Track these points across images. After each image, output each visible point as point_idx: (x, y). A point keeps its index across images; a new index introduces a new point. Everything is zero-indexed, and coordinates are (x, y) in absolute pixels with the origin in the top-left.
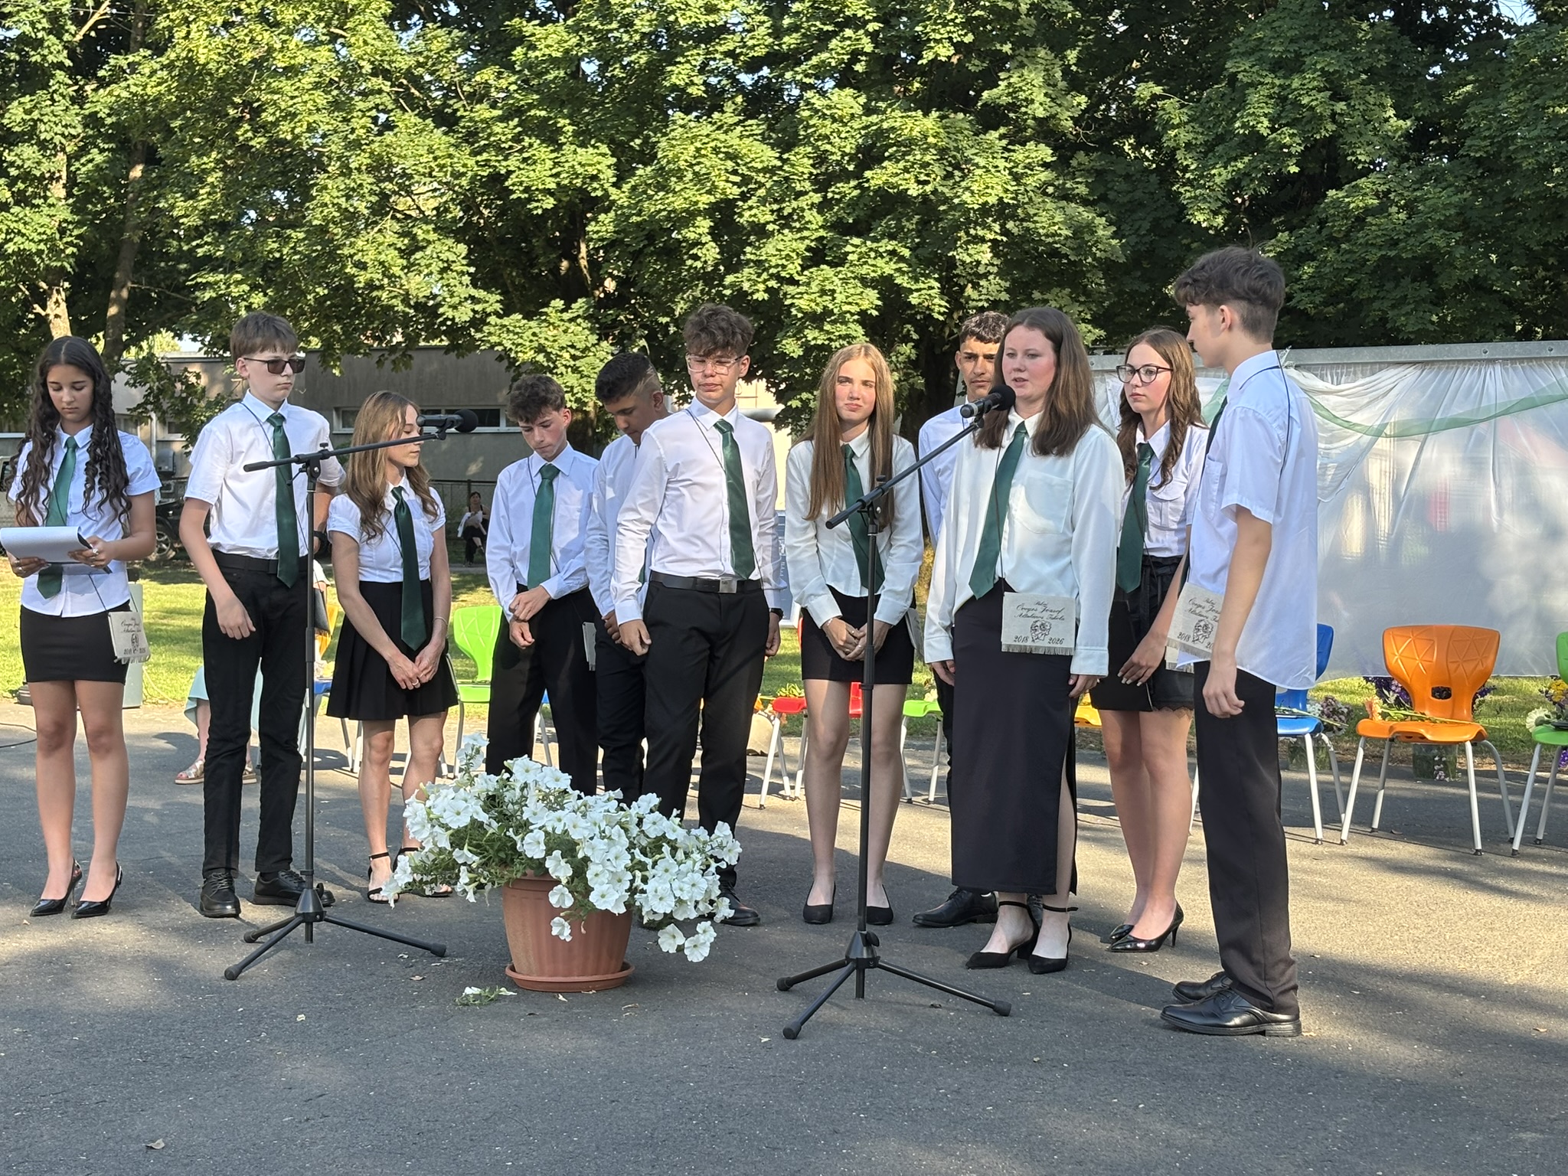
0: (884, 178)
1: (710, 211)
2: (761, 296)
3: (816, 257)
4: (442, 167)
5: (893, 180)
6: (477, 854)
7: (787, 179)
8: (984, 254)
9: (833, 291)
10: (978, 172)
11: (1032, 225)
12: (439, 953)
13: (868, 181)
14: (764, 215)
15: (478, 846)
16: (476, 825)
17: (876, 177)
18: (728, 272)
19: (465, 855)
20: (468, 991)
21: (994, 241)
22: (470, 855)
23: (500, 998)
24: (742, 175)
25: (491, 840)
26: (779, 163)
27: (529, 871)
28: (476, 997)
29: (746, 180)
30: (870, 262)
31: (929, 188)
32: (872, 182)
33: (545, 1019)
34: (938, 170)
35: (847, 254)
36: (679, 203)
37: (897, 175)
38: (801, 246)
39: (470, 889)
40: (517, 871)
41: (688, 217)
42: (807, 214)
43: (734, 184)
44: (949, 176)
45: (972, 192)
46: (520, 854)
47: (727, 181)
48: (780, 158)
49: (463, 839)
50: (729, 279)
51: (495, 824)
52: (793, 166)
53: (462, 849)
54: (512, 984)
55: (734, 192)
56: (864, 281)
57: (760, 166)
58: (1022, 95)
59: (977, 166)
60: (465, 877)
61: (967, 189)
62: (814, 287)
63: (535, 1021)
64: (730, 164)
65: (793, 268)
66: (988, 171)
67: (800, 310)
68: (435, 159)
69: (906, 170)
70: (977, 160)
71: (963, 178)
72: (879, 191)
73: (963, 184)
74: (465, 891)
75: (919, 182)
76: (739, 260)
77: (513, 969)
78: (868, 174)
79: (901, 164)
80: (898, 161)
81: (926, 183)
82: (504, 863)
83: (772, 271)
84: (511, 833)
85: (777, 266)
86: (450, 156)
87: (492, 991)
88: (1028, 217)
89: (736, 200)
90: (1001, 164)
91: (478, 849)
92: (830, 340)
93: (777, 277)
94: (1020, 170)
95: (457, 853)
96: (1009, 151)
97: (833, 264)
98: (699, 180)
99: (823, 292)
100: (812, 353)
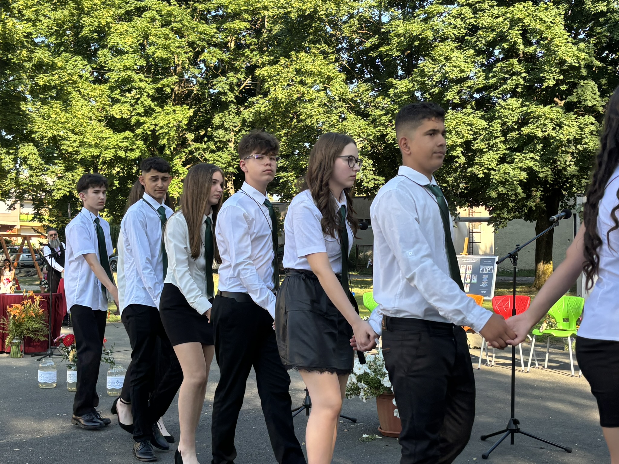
0: (529, 130)
1: (461, 145)
2: (481, 176)
3: (502, 160)
4: (363, 133)
5: (532, 131)
6: (367, 385)
7: (491, 132)
8: (569, 157)
9: (509, 173)
10: (566, 127)
11: (587, 146)
12: (354, 421)
13: (522, 131)
14: (482, 146)
15: (367, 382)
16: (366, 374)
17: (526, 130)
18: (468, 167)
19: (362, 385)
20: (364, 436)
21: (572, 153)
22: (364, 385)
23: (375, 439)
24: (474, 131)
25: (372, 380)
26: (488, 126)
27: (385, 391)
28: (366, 437)
29: (475, 133)
30: (524, 161)
31: (546, 134)
32: (524, 132)
33: (391, 448)
34: (550, 126)
35: (514, 159)
36: (450, 142)
37: (534, 129)
38: (497, 157)
39: (364, 397)
40: (381, 392)
41: (453, 147)
42: (499, 145)
43: (471, 134)
44: (554, 129)
45: (564, 135)
46: (382, 385)
47: (468, 134)
48: (488, 125)
49: (361, 379)
50: (469, 170)
51: (373, 374)
52: (493, 127)
53: (361, 382)
54: (380, 434)
55: (471, 137)
56: (520, 168)
57: (480, 128)
58: (583, 98)
59: (565, 125)
60: (362, 393)
61: (562, 133)
62: (501, 171)
63: (388, 448)
64: (469, 128)
65: (493, 165)
66: (569, 126)
67: (496, 180)
68: (361, 130)
69: (537, 127)
70: (565, 122)
71: (560, 130)
72: (527, 135)
73: (560, 132)
74: (362, 399)
75: (543, 131)
76: (473, 163)
77: (380, 428)
78: (522, 129)
79: (536, 125)
80: (534, 124)
81: (545, 131)
82: (377, 388)
83: (486, 166)
84: (379, 377)
85: (487, 164)
86: (366, 129)
87: (373, 436)
88: (585, 144)
89: (471, 141)
90: (575, 123)
91: (367, 383)
92: (508, 191)
93: (487, 168)
94: (582, 126)
95: (359, 384)
96: (578, 119)
97: (509, 163)
98: (457, 133)
99: (505, 173)
100: (501, 196)
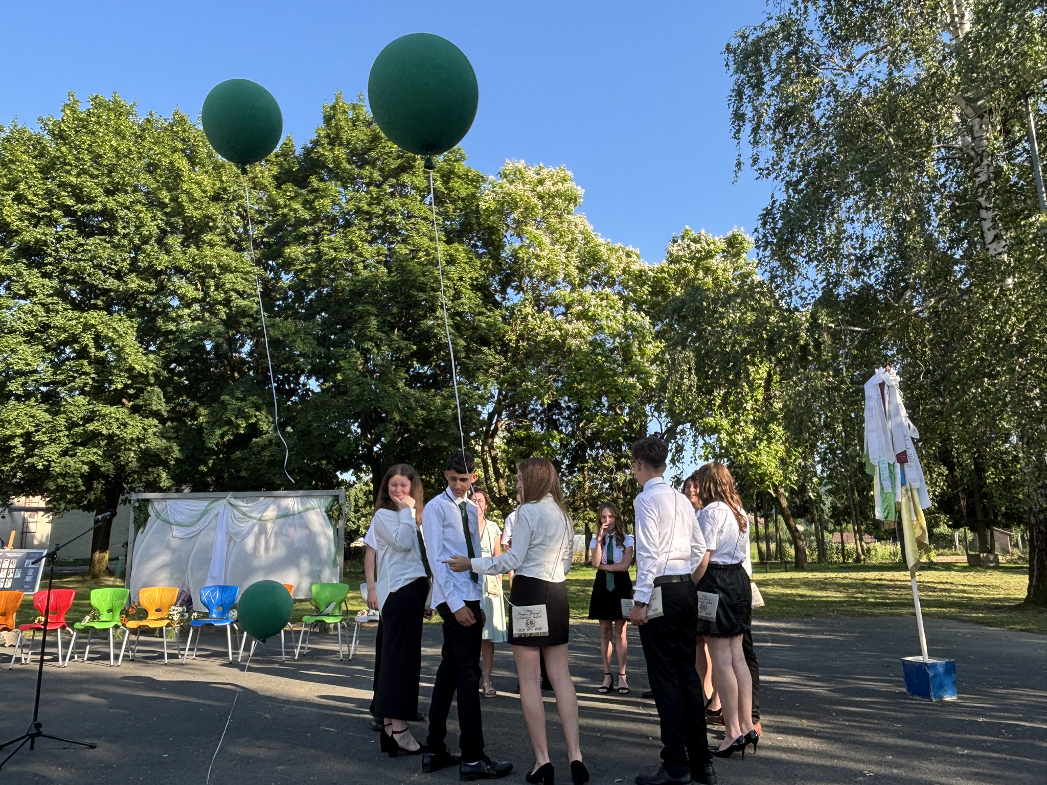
0: (94, 427)
1: (21, 436)
2: (40, 467)
3: (64, 453)
5: (97, 428)
7: (55, 426)
8: (131, 454)
9: (70, 466)
10: (130, 427)
11: (149, 445)
13: (87, 428)
14: (45, 438)
17: (91, 427)
18: (27, 458)
21: (135, 451)
26: (52, 420)
29: (37, 425)
30: (86, 456)
31: (111, 431)
34: (115, 425)
35: (77, 453)
36: (8, 433)
37: (99, 426)
38: (59, 450)
41: (12, 437)
42: (62, 439)
43: (32, 426)
44: (119, 428)
45: (127, 434)
47: (30, 425)
48: (52, 418)
50: (27, 461)
52: (57, 421)
55: (32, 429)
56: (82, 462)
57: (43, 420)
58: (148, 402)
59: (130, 425)
61: (126, 432)
62: (62, 464)
64: (31, 419)
65: (54, 457)
66: (134, 427)
67: (56, 472)
69: (102, 425)
70: (130, 422)
71: (124, 429)
72: (92, 431)
73: (124, 431)
75: (107, 429)
76: (33, 454)
78: (87, 425)
79: (101, 423)
80: (99, 421)
81: (110, 429)
85: (48, 456)
88: (148, 443)
89: (32, 432)
90: (139, 424)
92: (68, 483)
93: (48, 461)
94: (146, 427)
96: (142, 420)
97: (71, 456)
98: (17, 424)
99: (66, 466)
100: (60, 488)
